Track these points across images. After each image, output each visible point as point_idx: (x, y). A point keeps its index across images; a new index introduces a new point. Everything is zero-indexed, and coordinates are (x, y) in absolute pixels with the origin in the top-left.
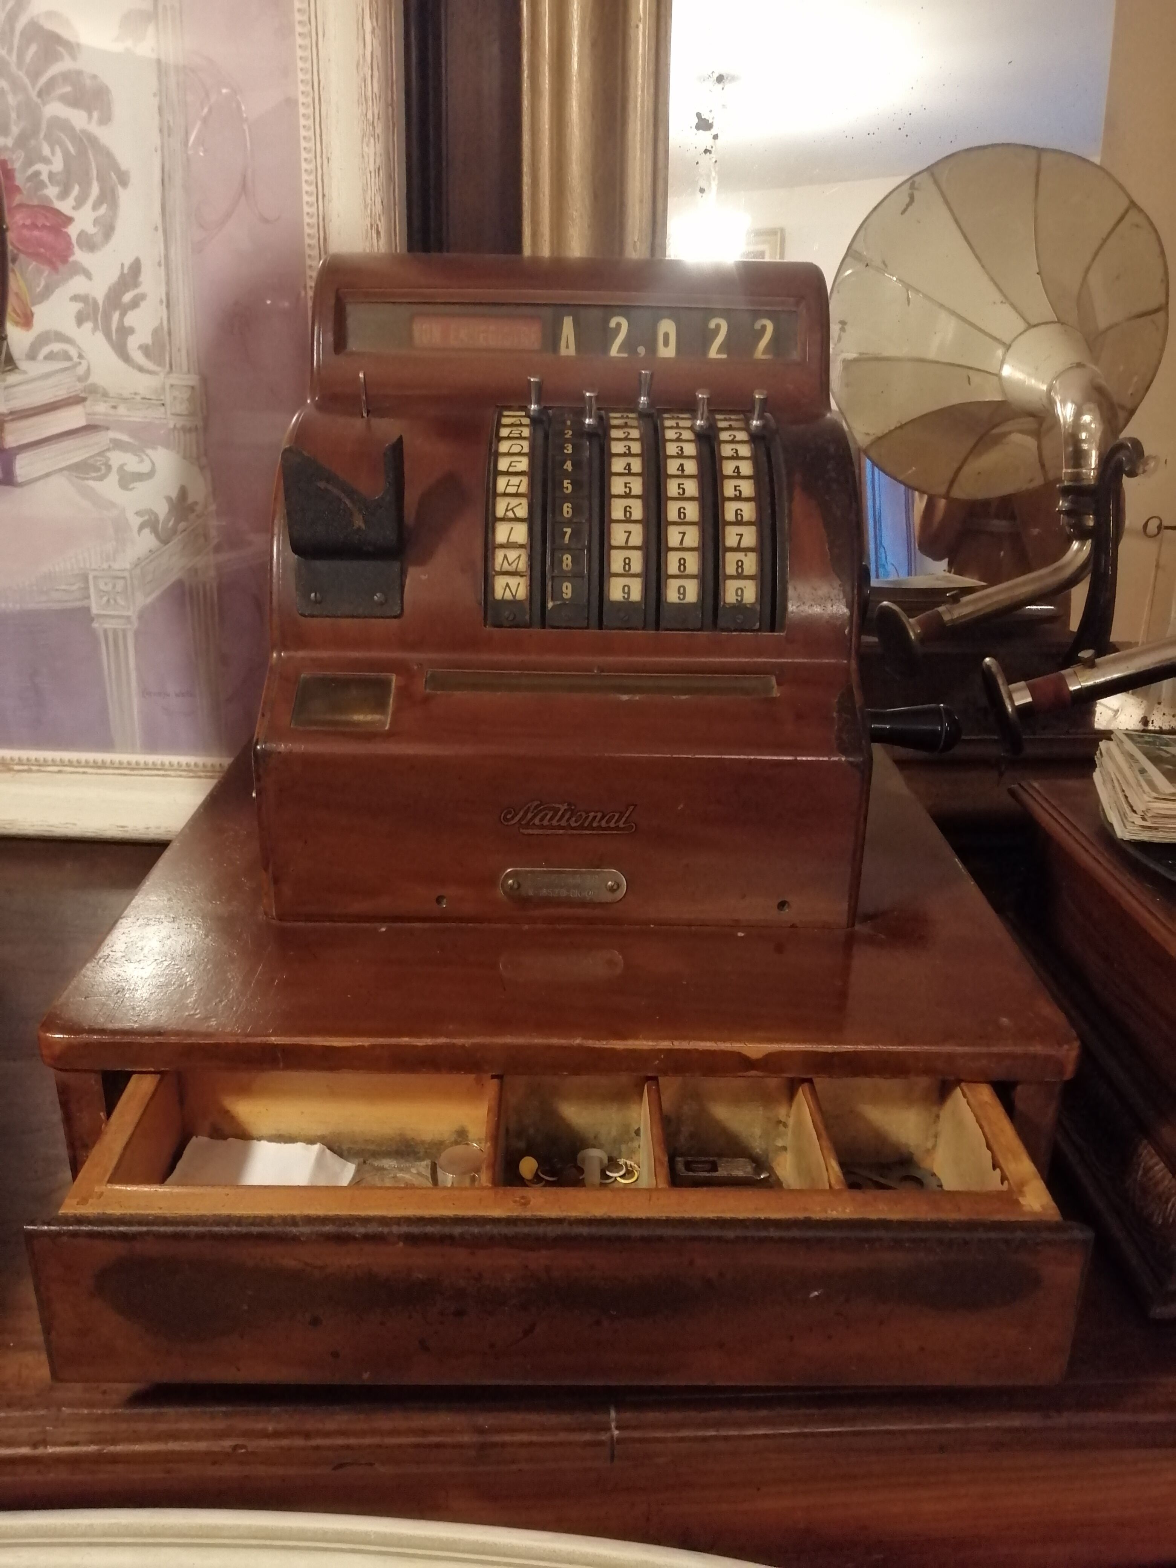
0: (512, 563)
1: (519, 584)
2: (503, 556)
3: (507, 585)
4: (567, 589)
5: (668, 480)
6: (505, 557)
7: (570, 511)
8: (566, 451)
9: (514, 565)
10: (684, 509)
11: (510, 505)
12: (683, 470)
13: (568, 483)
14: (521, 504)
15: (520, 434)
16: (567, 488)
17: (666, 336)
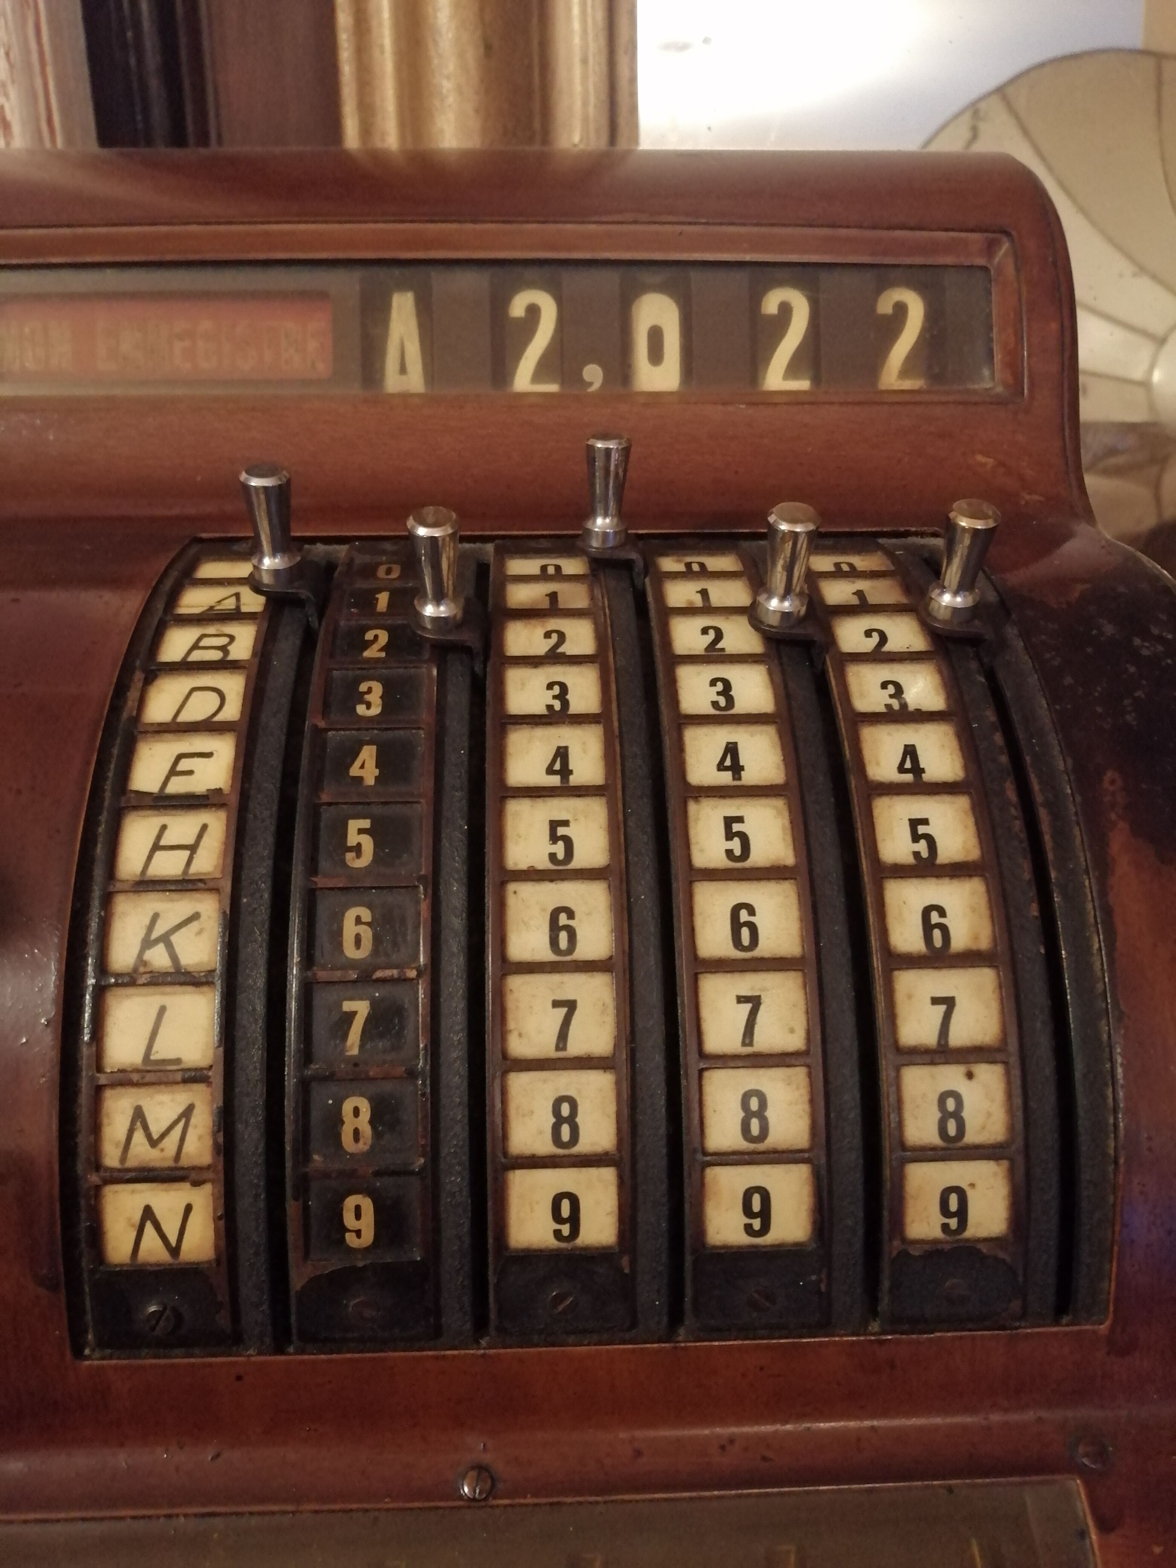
0: (163, 1136)
1: (188, 1209)
2: (130, 1113)
3: (148, 1213)
4: (358, 1216)
5: (692, 807)
6: (139, 1115)
7: (367, 934)
8: (361, 709)
9: (170, 1144)
10: (752, 911)
11: (159, 923)
12: (737, 769)
13: (361, 831)
14: (196, 917)
15: (224, 649)
16: (358, 849)
17: (656, 336)
